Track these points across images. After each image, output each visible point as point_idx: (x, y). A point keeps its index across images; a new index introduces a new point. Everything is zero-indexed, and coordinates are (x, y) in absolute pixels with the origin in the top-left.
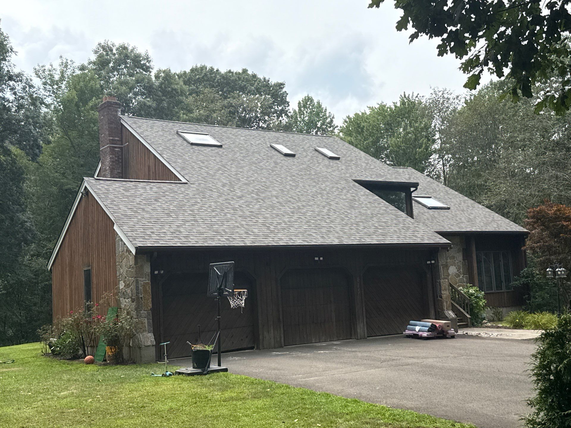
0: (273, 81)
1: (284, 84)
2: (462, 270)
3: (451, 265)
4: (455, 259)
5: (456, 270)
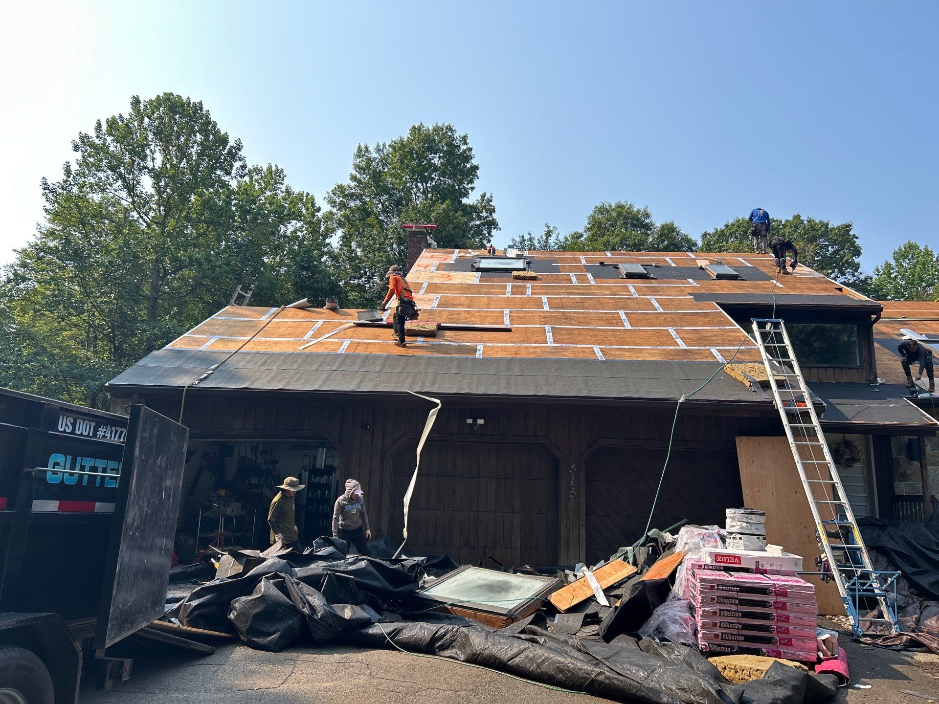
0: (835, 223)
1: (851, 225)
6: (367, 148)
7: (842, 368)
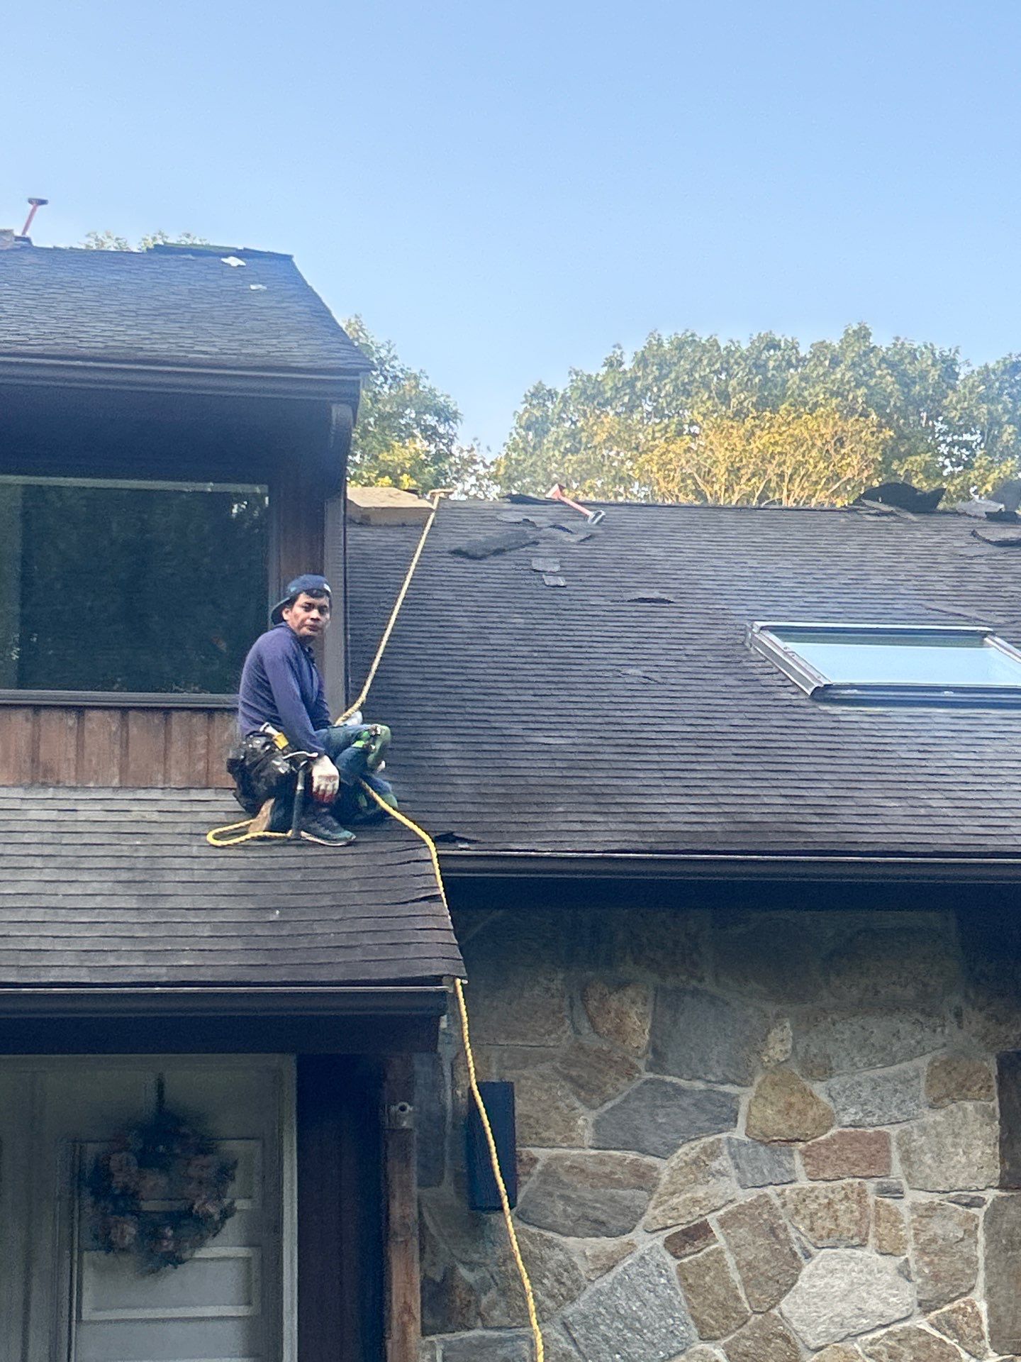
2: (990, 1292)
3: (834, 1239)
4: (897, 1169)
5: (907, 1295)
7: (167, 711)
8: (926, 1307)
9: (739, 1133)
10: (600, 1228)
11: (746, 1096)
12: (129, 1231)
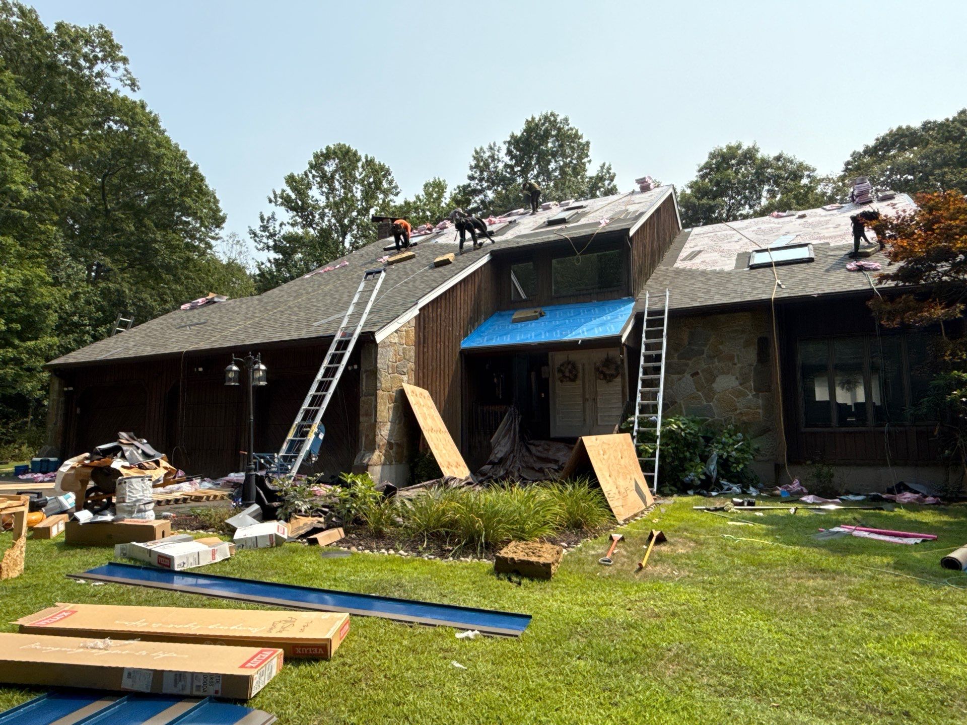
2: (754, 381)
3: (723, 373)
4: (736, 361)
5: (737, 383)
6: (481, 149)
8: (741, 384)
9: (705, 356)
10: (679, 373)
11: (706, 349)
12: (602, 377)
